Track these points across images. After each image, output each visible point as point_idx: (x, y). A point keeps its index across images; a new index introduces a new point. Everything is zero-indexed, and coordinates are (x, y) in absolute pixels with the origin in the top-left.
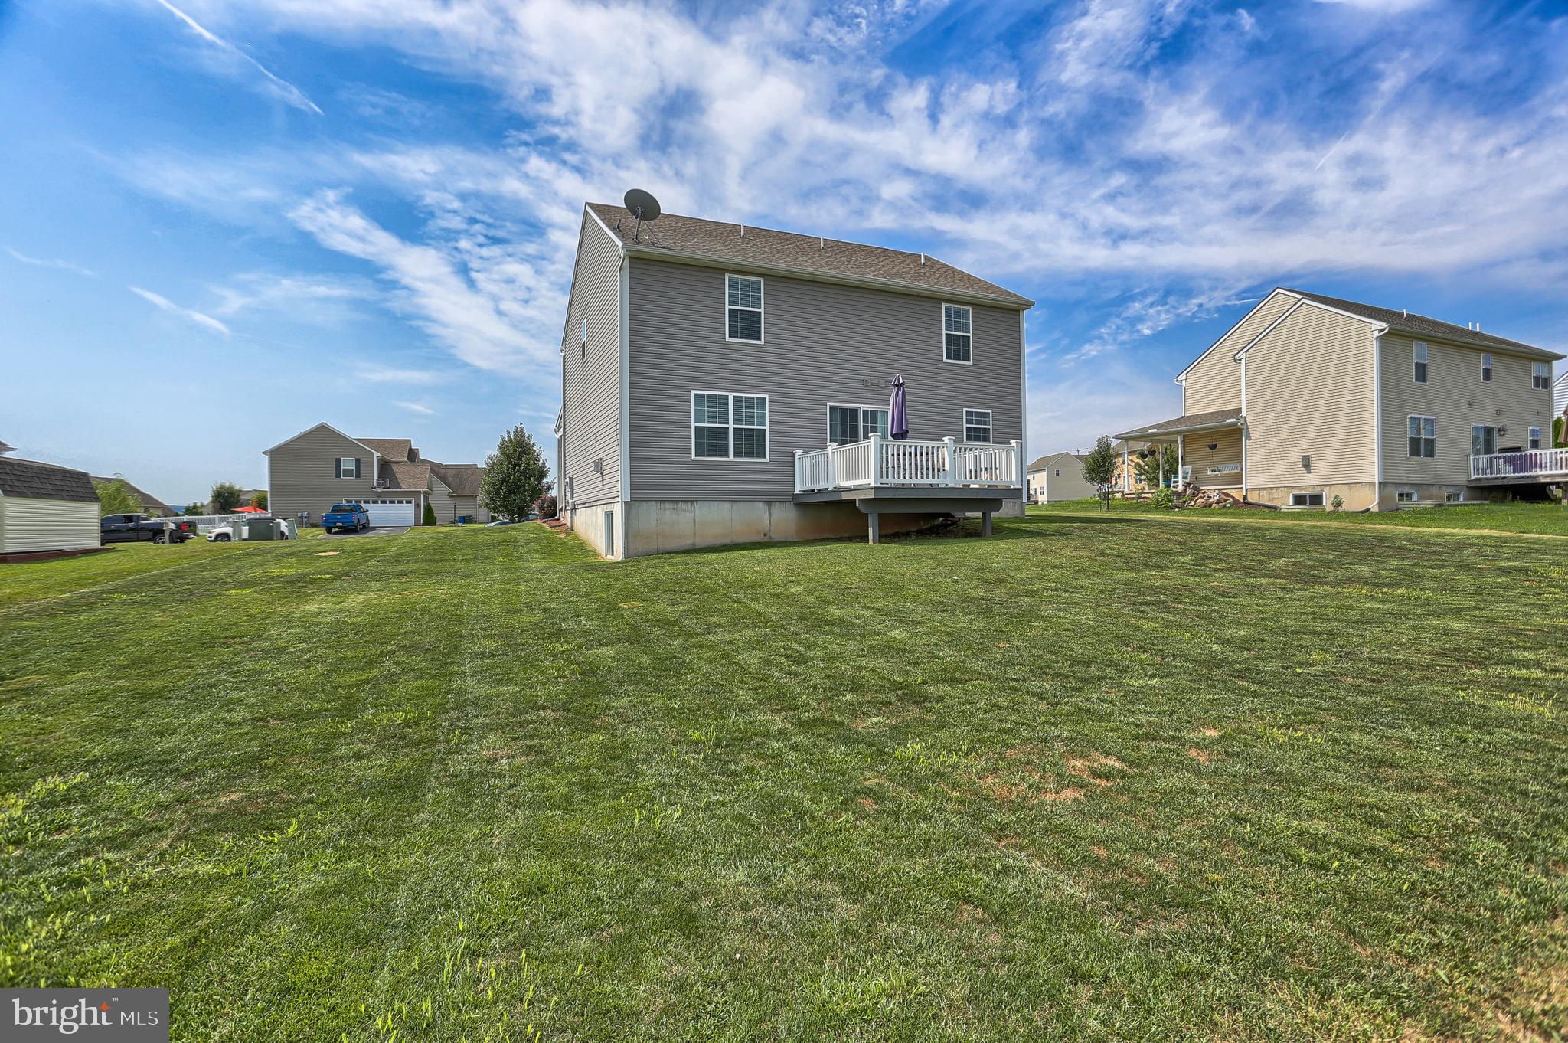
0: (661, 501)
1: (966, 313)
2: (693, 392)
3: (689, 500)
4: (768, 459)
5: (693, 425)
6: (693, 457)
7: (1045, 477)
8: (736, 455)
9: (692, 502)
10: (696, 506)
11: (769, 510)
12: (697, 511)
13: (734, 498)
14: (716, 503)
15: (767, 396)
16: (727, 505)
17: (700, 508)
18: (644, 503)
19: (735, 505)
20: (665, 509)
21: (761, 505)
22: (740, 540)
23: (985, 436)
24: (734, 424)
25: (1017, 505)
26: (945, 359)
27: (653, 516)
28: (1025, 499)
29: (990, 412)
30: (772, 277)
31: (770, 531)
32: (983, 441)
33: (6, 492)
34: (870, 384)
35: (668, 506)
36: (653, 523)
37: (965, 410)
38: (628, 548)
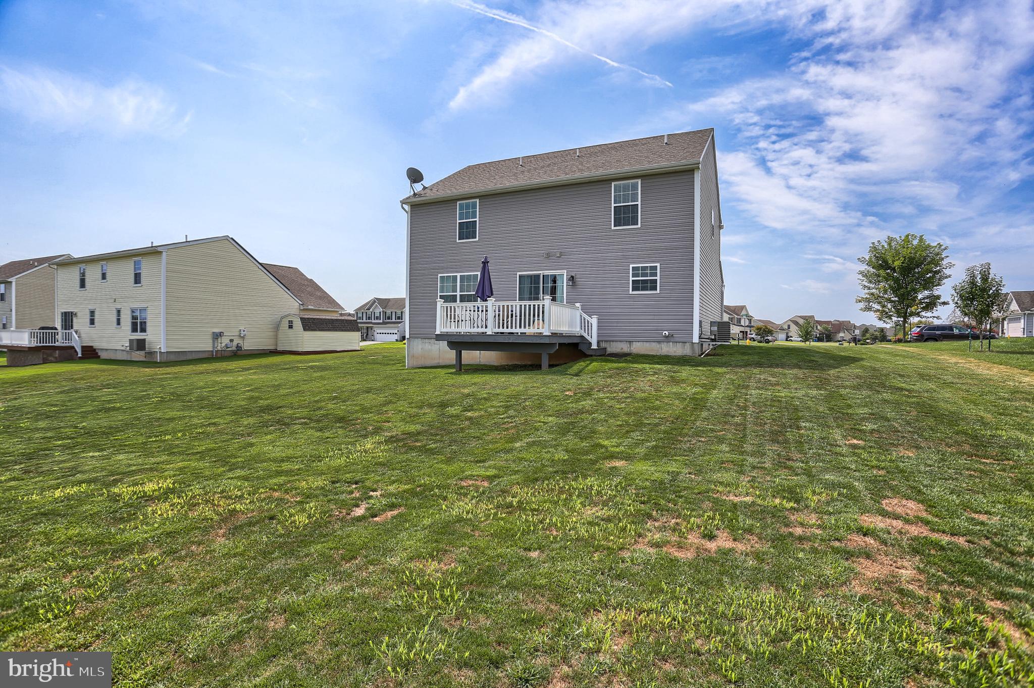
0: (424, 338)
1: (635, 185)
2: (439, 275)
5: (439, 294)
12: (441, 345)
18: (416, 339)
20: (425, 343)
23: (653, 285)
24: (460, 292)
25: (688, 345)
26: (613, 228)
27: (420, 347)
28: (696, 339)
29: (658, 265)
30: (483, 197)
31: (480, 358)
32: (651, 290)
33: (305, 330)
34: (548, 256)
35: (427, 341)
36: (420, 350)
37: (631, 266)
38: (408, 363)
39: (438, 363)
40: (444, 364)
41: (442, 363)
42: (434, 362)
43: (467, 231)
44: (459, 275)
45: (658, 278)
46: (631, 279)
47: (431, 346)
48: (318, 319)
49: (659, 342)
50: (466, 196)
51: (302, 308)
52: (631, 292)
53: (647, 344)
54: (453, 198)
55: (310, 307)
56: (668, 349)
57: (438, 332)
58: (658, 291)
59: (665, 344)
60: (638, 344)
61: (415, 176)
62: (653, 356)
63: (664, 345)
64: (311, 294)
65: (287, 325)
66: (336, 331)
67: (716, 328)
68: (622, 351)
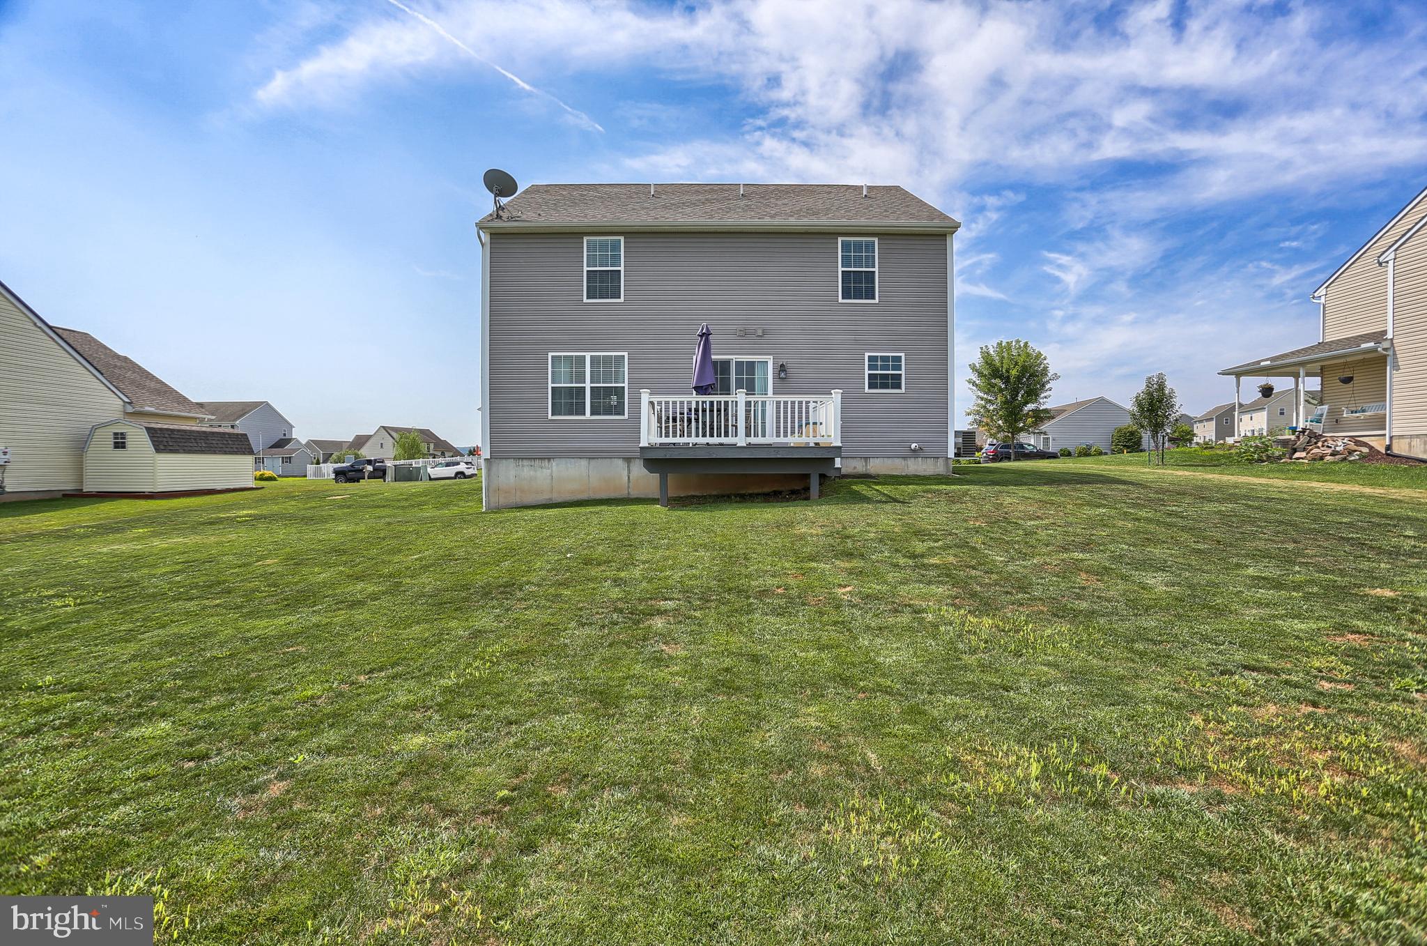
0: (519, 458)
1: (870, 246)
2: (550, 354)
3: (547, 457)
4: (626, 416)
5: (550, 385)
6: (550, 416)
7: (1266, 417)
8: (592, 414)
9: (549, 459)
10: (554, 463)
11: (628, 467)
12: (554, 468)
13: (592, 455)
14: (573, 460)
15: (626, 354)
16: (584, 463)
17: (557, 465)
18: (504, 461)
19: (593, 462)
20: (523, 466)
21: (620, 462)
22: (598, 496)
23: (895, 382)
24: (591, 383)
25: (941, 461)
26: (840, 300)
27: (512, 473)
28: (951, 454)
29: (902, 355)
30: (633, 234)
31: (628, 487)
32: (892, 388)
33: (158, 450)
34: (745, 333)
35: (526, 463)
36: (512, 479)
37: (867, 355)
38: (488, 502)
39: (551, 499)
40: (560, 500)
41: (557, 498)
42: (543, 498)
43: (603, 284)
44: (588, 355)
45: (903, 372)
46: (867, 372)
47: (536, 471)
48: (179, 431)
49: (904, 458)
50: (603, 230)
51: (130, 409)
52: (867, 390)
53: (889, 461)
54: (576, 230)
55: (148, 408)
56: (916, 467)
57: (644, 443)
58: (903, 390)
59: (913, 459)
60: (877, 461)
61: (500, 183)
62: (897, 476)
63: (911, 462)
64: (140, 386)
65: (111, 441)
66: (215, 453)
67: (960, 440)
68: (855, 471)
